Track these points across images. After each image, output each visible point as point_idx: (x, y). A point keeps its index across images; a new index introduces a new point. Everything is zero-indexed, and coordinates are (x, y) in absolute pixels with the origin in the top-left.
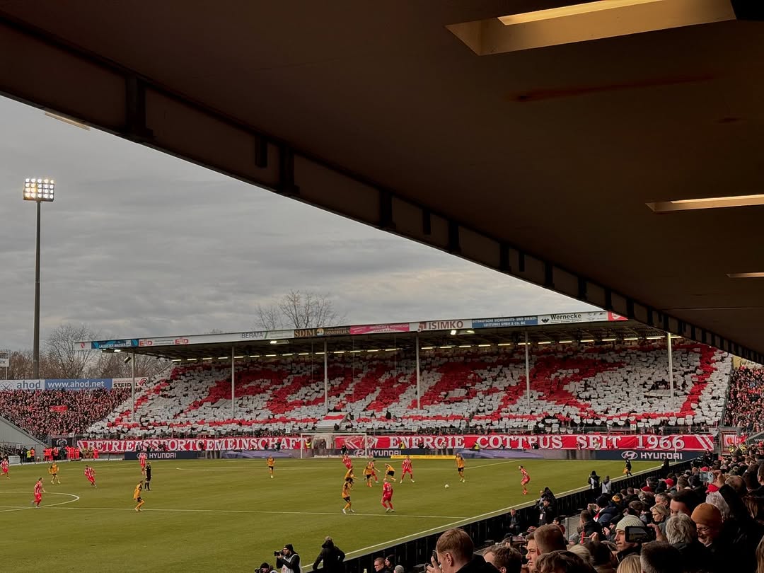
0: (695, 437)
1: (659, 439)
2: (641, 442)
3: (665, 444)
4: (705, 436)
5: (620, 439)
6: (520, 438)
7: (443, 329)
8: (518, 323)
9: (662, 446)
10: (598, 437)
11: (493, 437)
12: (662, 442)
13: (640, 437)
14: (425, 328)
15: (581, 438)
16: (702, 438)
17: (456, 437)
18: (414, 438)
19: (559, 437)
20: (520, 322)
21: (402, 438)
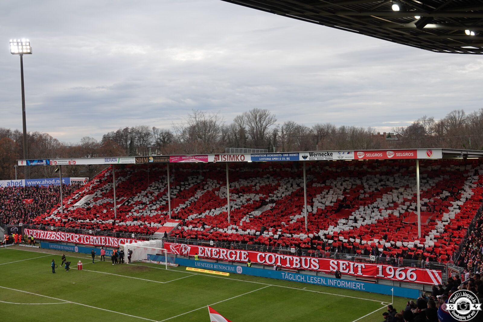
0: (426, 271)
1: (395, 270)
2: (380, 272)
3: (400, 275)
4: (434, 271)
5: (364, 267)
6: (288, 257)
7: (231, 161)
8: (284, 159)
9: (397, 277)
10: (346, 262)
11: (269, 254)
12: (397, 273)
13: (380, 267)
14: (219, 159)
15: (333, 262)
16: (433, 273)
17: (243, 252)
18: (214, 249)
19: (317, 260)
20: (286, 157)
21: (206, 248)
